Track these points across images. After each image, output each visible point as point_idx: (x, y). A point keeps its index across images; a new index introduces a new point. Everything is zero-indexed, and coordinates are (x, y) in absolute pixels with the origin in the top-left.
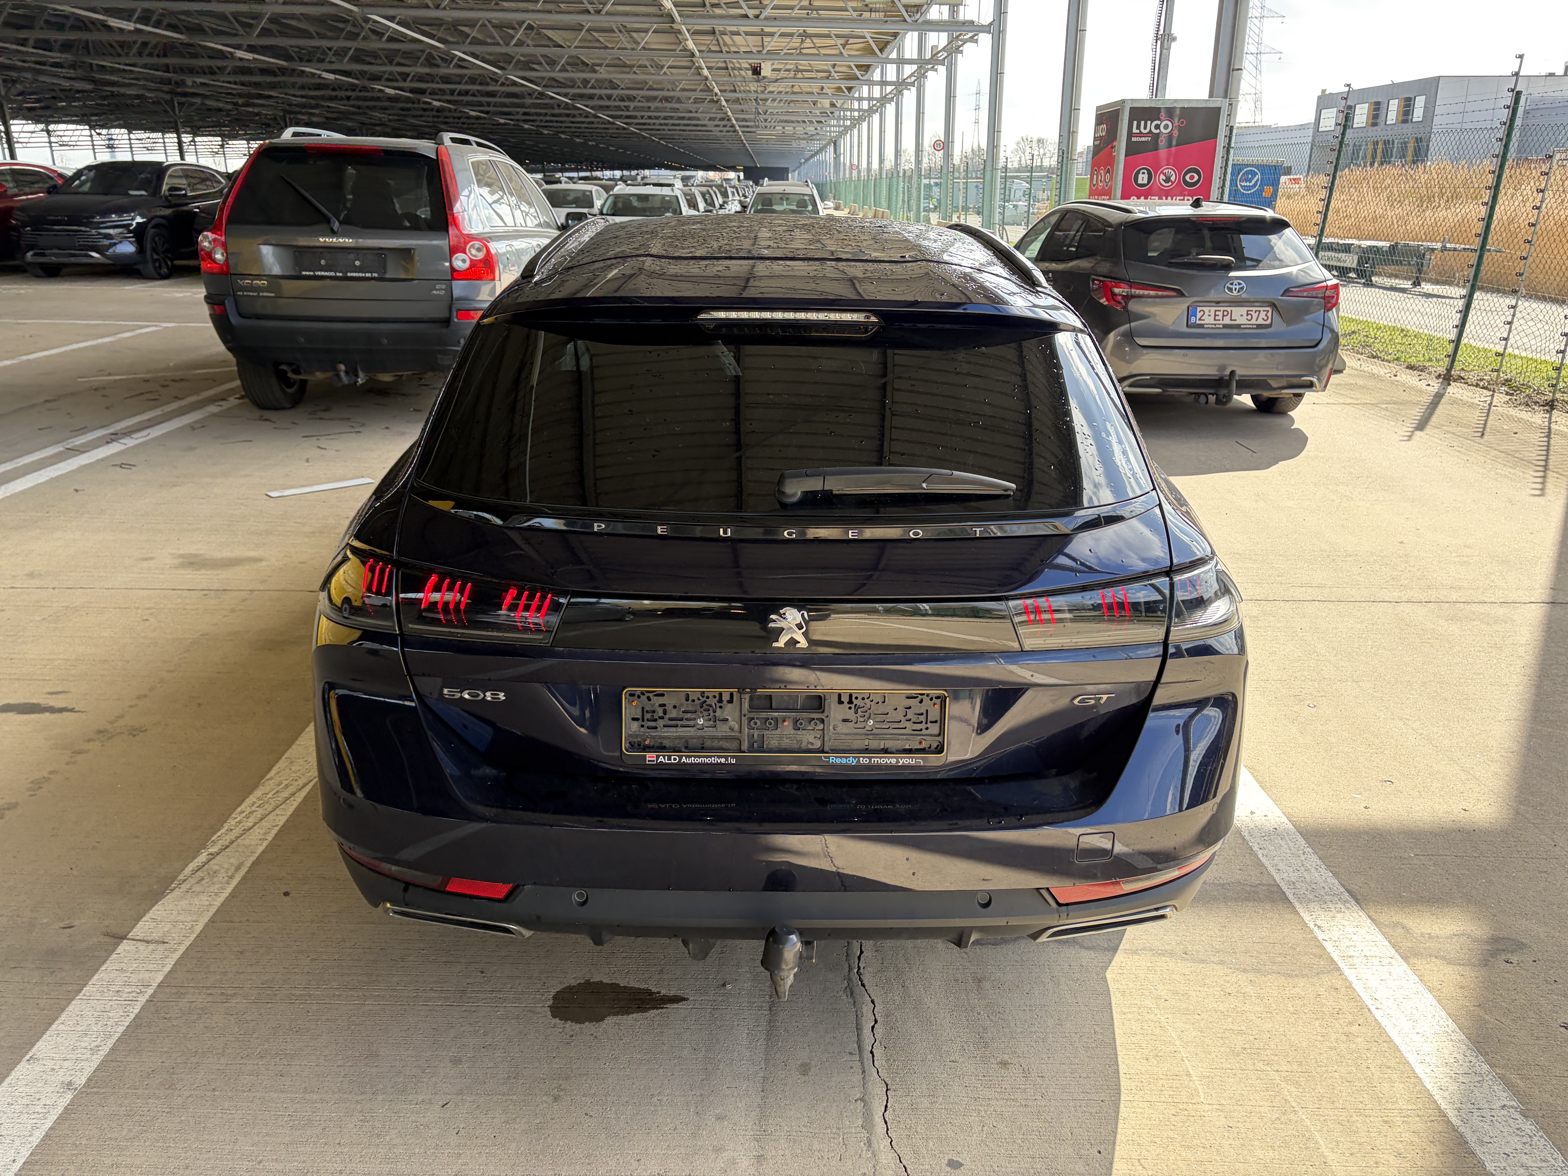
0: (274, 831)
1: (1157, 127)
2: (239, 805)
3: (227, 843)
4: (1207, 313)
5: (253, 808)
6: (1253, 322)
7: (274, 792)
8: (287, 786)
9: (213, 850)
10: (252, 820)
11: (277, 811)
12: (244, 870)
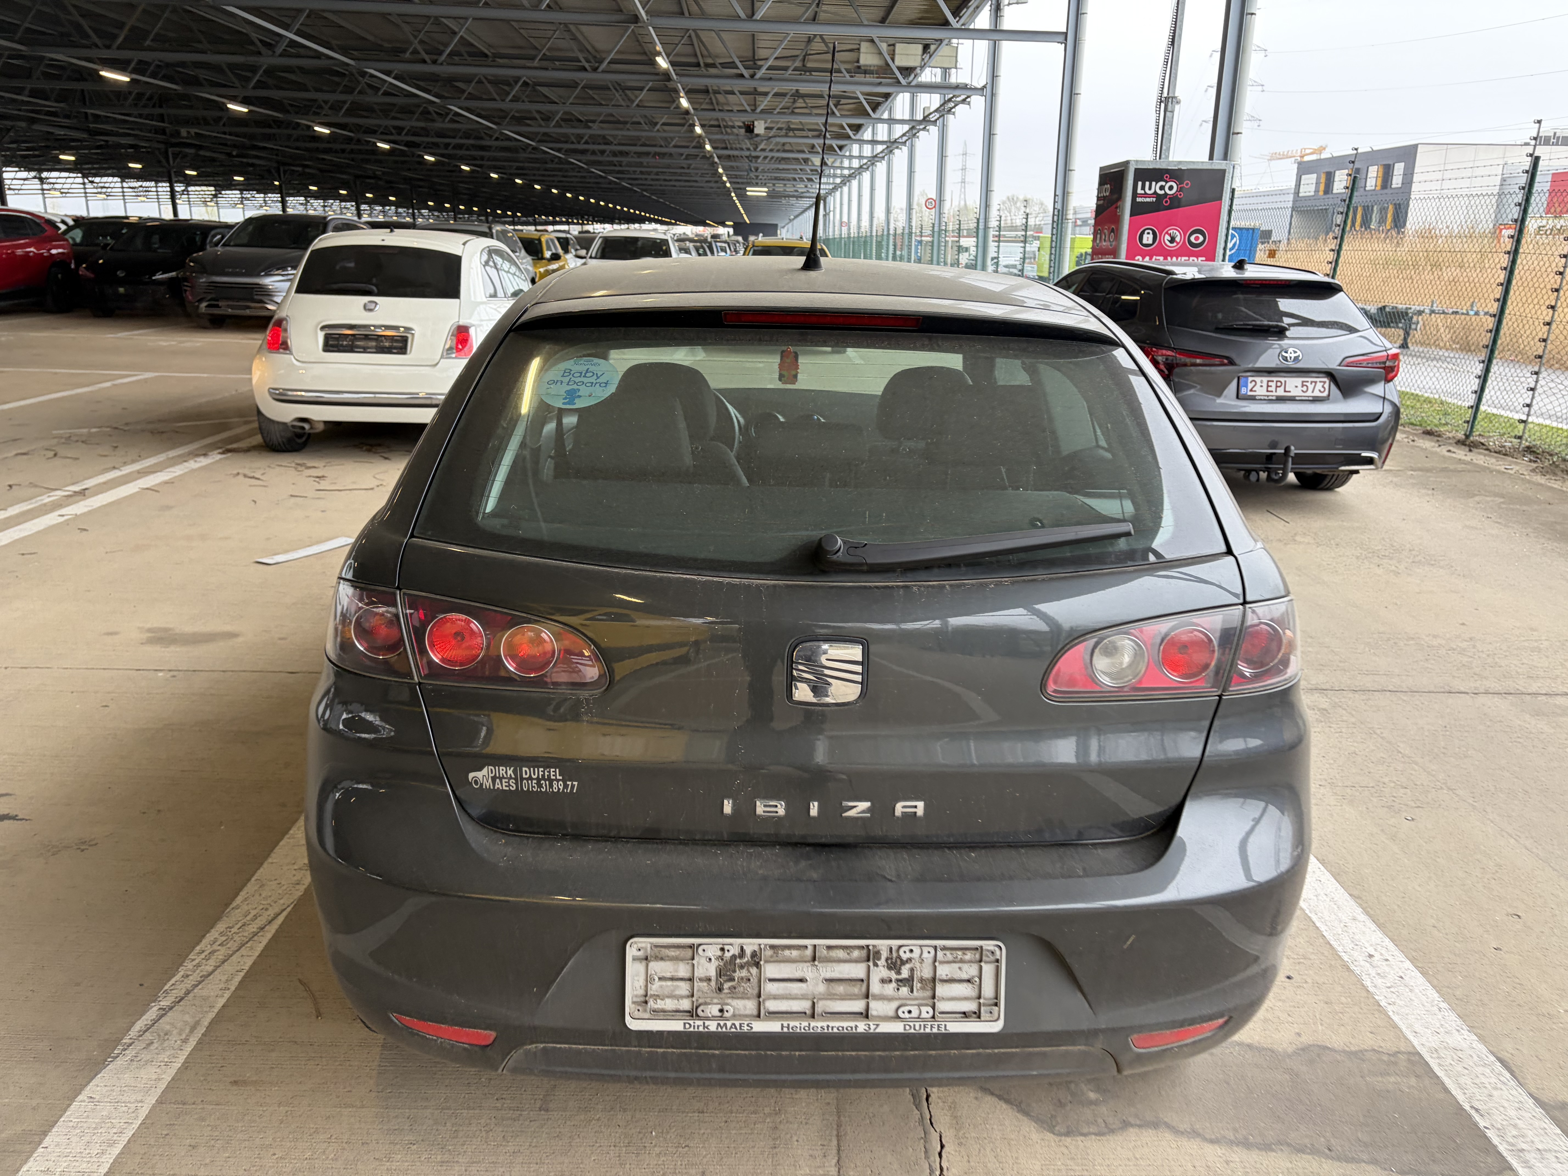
0: (238, 978)
1: (1162, 188)
2: (198, 944)
3: (181, 994)
4: (1259, 384)
5: (215, 947)
6: (1309, 393)
7: (240, 924)
8: (255, 917)
9: (165, 1003)
10: (212, 962)
11: (243, 951)
12: (201, 1030)
